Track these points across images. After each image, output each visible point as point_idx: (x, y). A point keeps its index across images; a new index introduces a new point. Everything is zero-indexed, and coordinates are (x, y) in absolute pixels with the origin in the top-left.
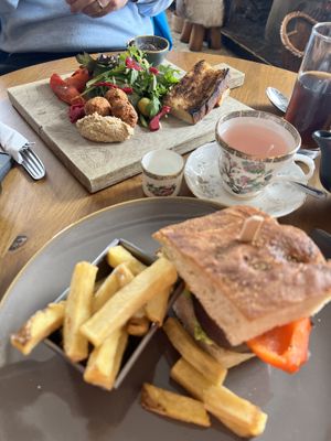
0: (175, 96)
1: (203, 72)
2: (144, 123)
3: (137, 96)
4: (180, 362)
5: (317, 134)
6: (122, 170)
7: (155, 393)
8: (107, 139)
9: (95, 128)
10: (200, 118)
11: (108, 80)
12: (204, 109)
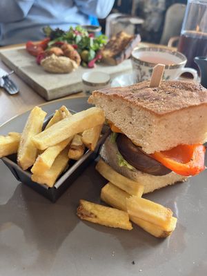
0: (104, 50)
1: (122, 38)
2: (85, 64)
3: (80, 50)
4: (108, 185)
5: (197, 58)
6: (69, 86)
7: (88, 206)
8: (60, 70)
9: (52, 64)
10: (120, 62)
11: (62, 42)
12: (123, 56)
